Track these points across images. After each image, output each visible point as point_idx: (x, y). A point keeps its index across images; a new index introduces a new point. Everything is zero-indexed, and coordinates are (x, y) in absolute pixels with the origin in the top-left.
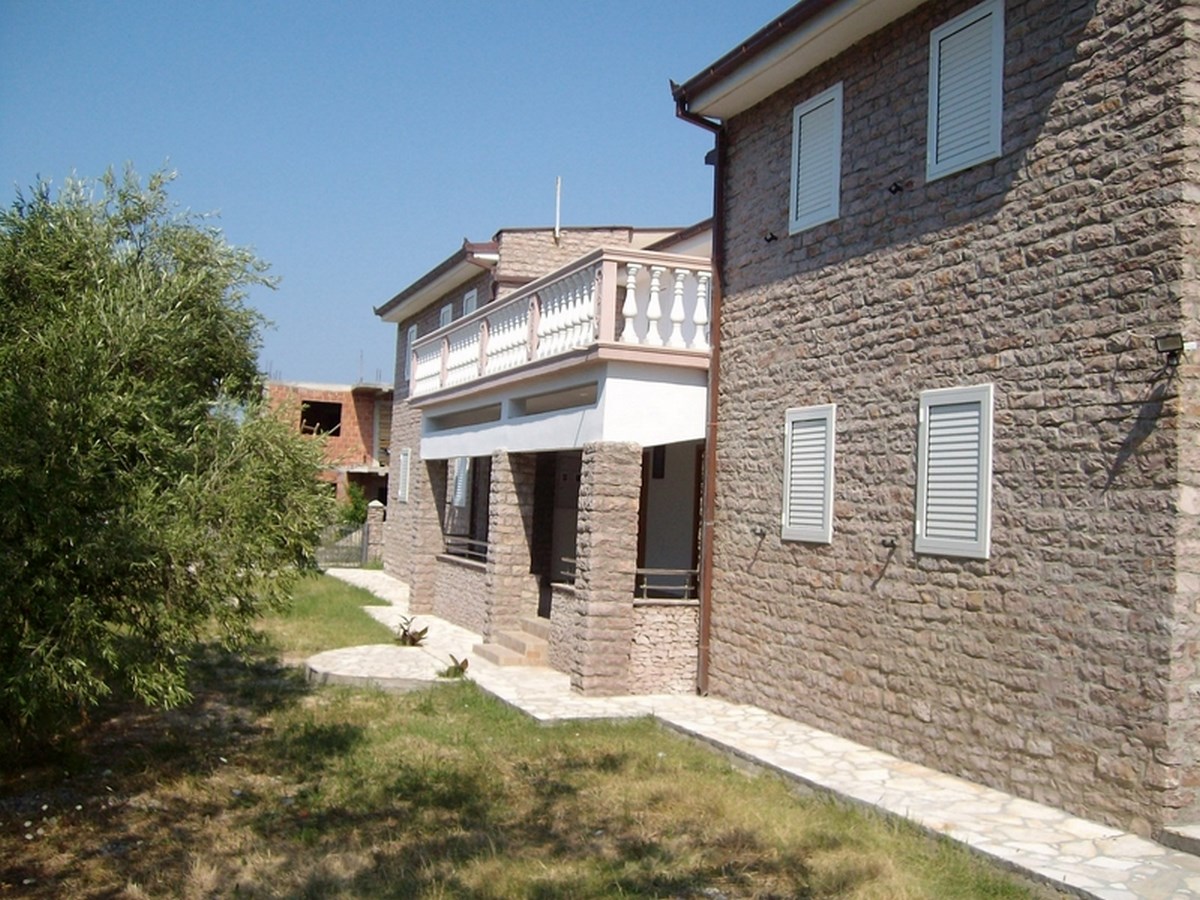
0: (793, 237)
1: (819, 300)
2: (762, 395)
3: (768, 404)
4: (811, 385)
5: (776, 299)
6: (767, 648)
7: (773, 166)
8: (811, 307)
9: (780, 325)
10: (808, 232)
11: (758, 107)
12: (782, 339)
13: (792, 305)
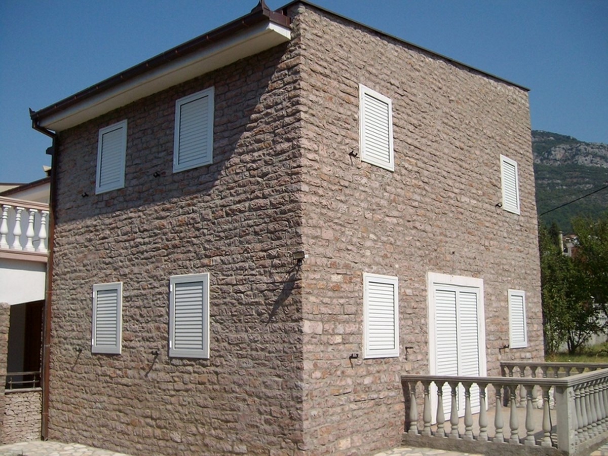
0: (97, 195)
1: (113, 229)
2: (79, 277)
3: (83, 282)
4: (108, 272)
5: (87, 227)
6: (84, 411)
7: (86, 158)
8: (108, 232)
9: (90, 240)
10: (106, 193)
11: (78, 127)
12: (91, 248)
13: (97, 231)
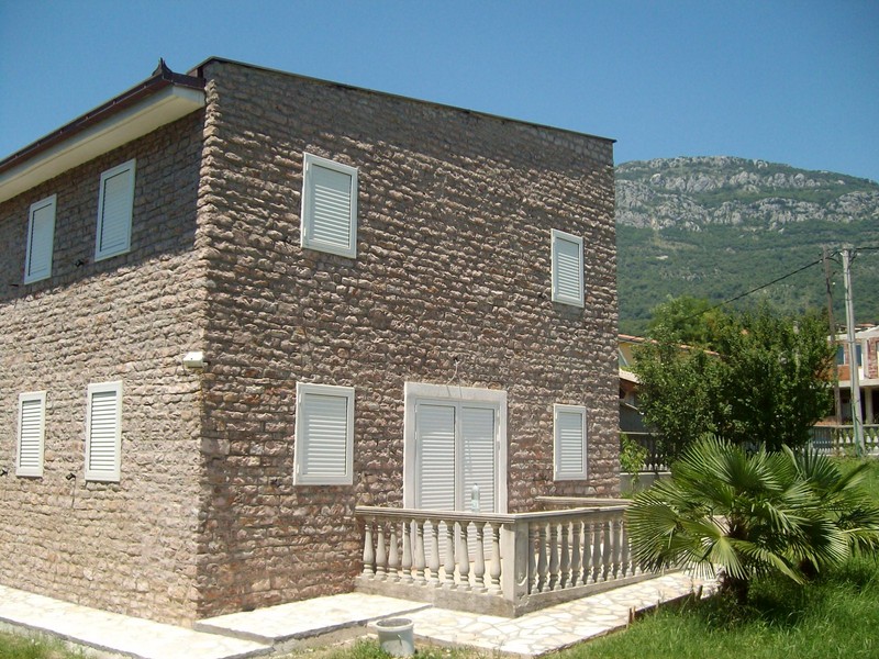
0: (27, 286)
1: (40, 326)
2: (7, 384)
3: (10, 390)
4: (34, 378)
5: (17, 324)
6: (7, 545)
7: (18, 239)
8: (34, 331)
9: (19, 340)
10: (35, 283)
11: (11, 200)
12: (20, 349)
13: (25, 328)
